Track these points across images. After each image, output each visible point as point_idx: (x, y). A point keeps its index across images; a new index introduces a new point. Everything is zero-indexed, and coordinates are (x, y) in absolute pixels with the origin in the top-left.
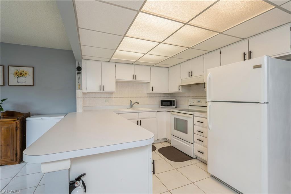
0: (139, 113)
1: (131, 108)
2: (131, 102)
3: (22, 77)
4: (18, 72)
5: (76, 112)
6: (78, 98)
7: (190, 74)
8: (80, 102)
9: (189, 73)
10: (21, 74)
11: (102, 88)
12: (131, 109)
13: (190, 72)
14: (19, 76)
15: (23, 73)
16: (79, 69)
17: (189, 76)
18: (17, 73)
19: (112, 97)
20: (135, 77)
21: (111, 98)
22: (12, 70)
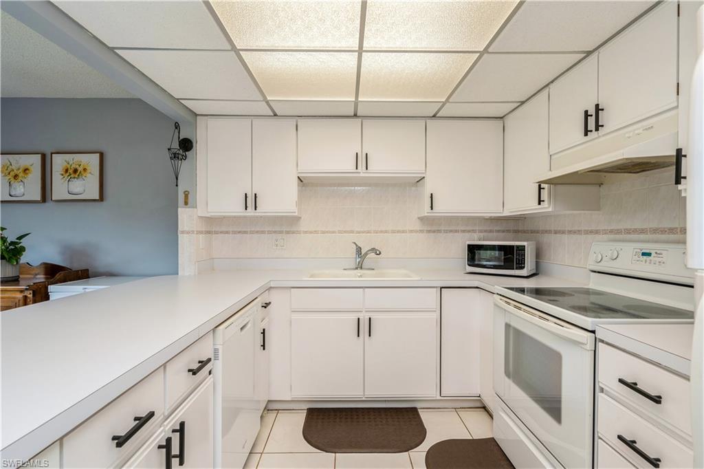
0: (366, 290)
1: (357, 268)
2: (359, 250)
3: (77, 179)
4: (69, 166)
5: (178, 274)
6: (183, 232)
7: (592, 121)
8: (189, 246)
9: (587, 115)
10: (75, 171)
11: (251, 201)
12: (359, 272)
13: (592, 111)
14: (72, 176)
15: (80, 169)
16: (187, 145)
17: (586, 132)
18: (67, 171)
19: (299, 232)
20: (362, 160)
21: (293, 233)
22: (59, 162)
